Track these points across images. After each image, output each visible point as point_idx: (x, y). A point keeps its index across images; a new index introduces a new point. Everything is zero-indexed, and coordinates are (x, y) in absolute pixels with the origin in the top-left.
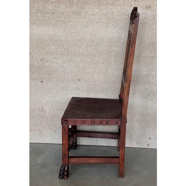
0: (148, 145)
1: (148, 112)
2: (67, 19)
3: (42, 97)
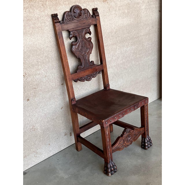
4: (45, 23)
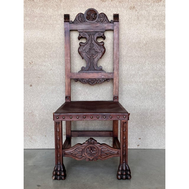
0: (138, 146)
1: (136, 112)
2: (55, 22)
3: (31, 101)
4: (57, 21)
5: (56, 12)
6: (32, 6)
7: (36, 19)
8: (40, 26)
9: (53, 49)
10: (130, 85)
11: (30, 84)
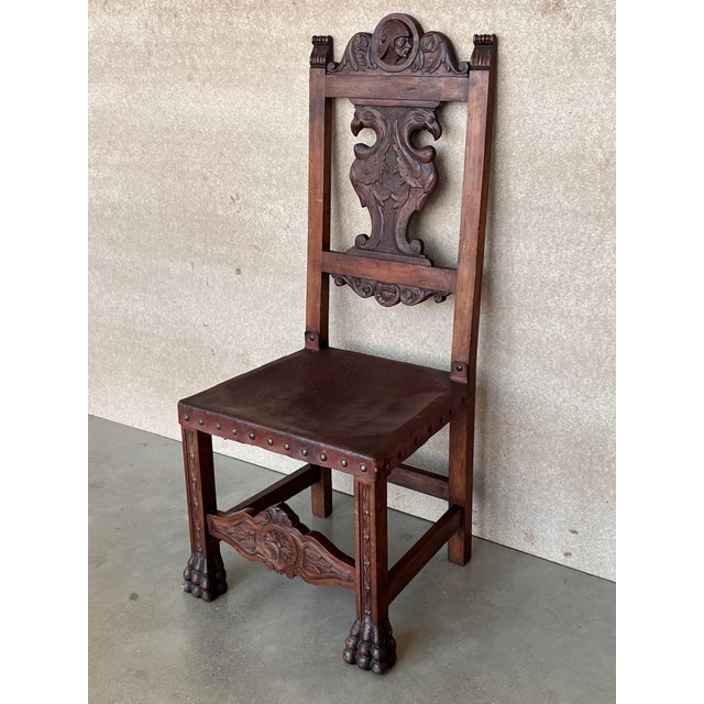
0: (567, 555)
3: (242, 320)
5: (295, 30)
6: (228, 8)
7: (240, 52)
8: (253, 77)
9: (290, 159)
10: (539, 323)
11: (236, 266)
